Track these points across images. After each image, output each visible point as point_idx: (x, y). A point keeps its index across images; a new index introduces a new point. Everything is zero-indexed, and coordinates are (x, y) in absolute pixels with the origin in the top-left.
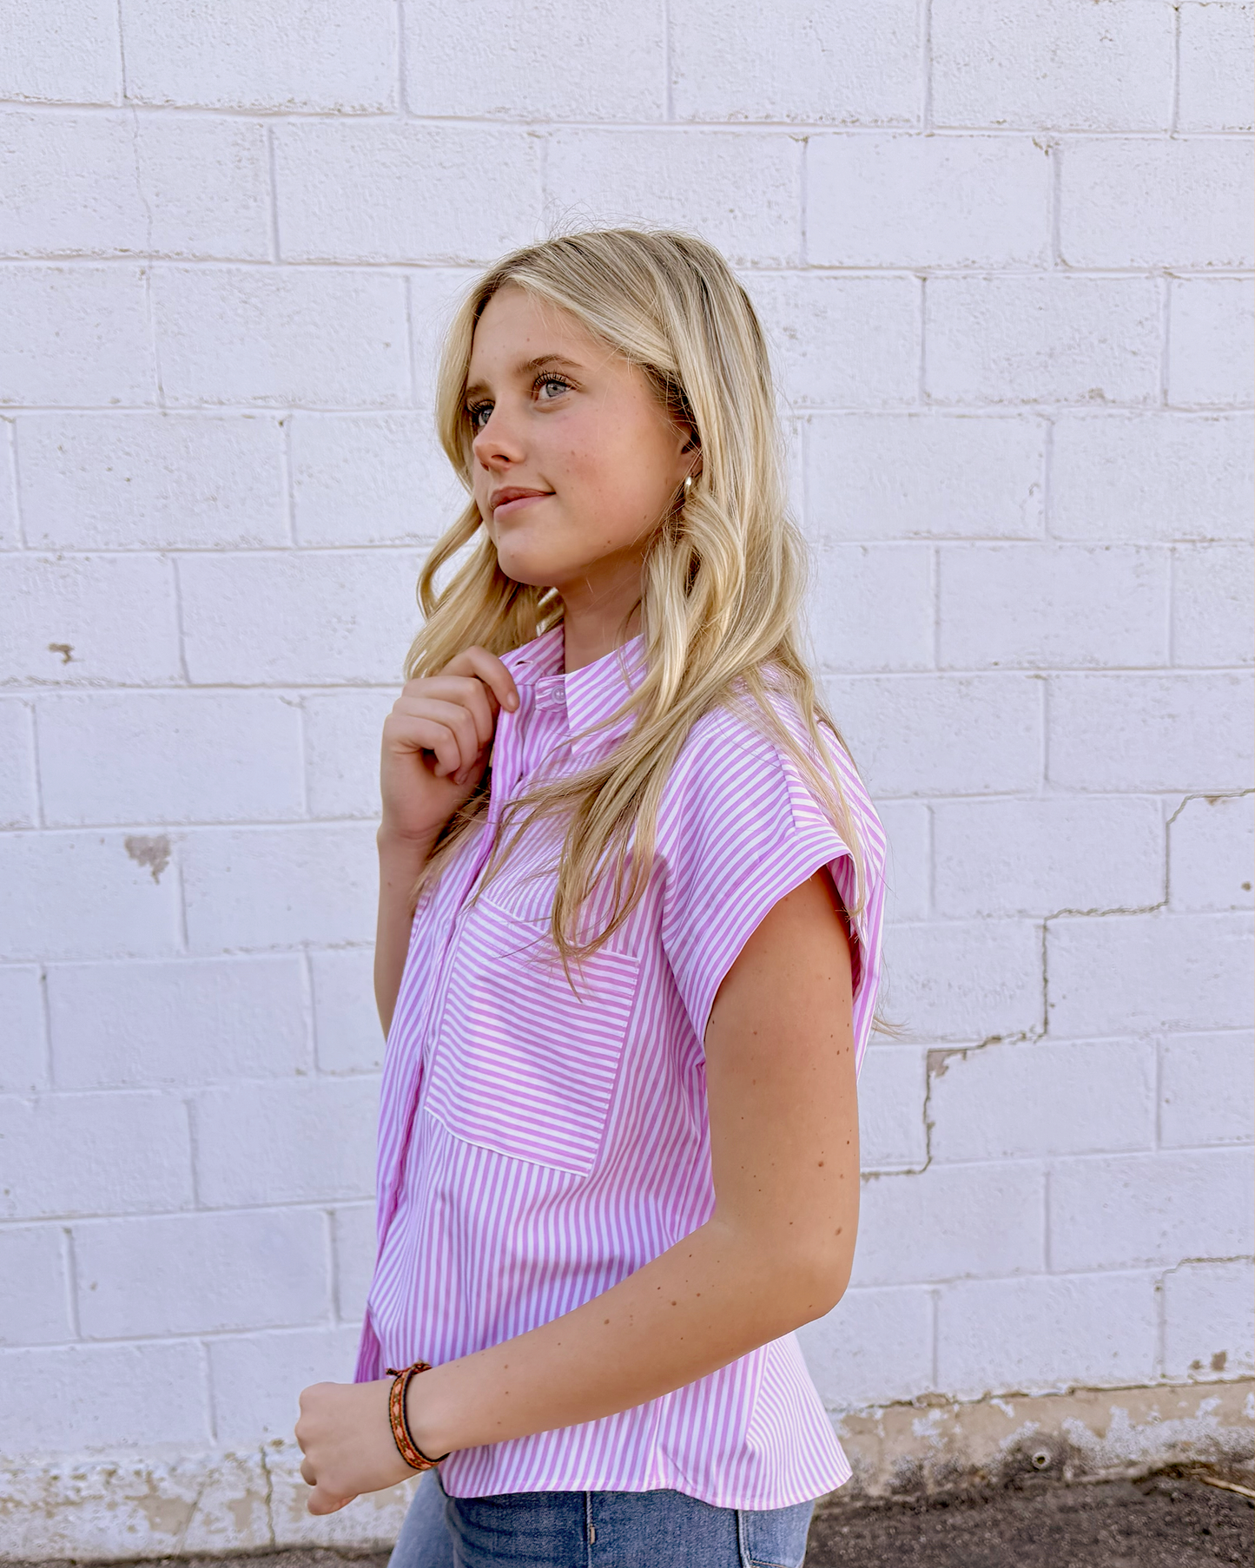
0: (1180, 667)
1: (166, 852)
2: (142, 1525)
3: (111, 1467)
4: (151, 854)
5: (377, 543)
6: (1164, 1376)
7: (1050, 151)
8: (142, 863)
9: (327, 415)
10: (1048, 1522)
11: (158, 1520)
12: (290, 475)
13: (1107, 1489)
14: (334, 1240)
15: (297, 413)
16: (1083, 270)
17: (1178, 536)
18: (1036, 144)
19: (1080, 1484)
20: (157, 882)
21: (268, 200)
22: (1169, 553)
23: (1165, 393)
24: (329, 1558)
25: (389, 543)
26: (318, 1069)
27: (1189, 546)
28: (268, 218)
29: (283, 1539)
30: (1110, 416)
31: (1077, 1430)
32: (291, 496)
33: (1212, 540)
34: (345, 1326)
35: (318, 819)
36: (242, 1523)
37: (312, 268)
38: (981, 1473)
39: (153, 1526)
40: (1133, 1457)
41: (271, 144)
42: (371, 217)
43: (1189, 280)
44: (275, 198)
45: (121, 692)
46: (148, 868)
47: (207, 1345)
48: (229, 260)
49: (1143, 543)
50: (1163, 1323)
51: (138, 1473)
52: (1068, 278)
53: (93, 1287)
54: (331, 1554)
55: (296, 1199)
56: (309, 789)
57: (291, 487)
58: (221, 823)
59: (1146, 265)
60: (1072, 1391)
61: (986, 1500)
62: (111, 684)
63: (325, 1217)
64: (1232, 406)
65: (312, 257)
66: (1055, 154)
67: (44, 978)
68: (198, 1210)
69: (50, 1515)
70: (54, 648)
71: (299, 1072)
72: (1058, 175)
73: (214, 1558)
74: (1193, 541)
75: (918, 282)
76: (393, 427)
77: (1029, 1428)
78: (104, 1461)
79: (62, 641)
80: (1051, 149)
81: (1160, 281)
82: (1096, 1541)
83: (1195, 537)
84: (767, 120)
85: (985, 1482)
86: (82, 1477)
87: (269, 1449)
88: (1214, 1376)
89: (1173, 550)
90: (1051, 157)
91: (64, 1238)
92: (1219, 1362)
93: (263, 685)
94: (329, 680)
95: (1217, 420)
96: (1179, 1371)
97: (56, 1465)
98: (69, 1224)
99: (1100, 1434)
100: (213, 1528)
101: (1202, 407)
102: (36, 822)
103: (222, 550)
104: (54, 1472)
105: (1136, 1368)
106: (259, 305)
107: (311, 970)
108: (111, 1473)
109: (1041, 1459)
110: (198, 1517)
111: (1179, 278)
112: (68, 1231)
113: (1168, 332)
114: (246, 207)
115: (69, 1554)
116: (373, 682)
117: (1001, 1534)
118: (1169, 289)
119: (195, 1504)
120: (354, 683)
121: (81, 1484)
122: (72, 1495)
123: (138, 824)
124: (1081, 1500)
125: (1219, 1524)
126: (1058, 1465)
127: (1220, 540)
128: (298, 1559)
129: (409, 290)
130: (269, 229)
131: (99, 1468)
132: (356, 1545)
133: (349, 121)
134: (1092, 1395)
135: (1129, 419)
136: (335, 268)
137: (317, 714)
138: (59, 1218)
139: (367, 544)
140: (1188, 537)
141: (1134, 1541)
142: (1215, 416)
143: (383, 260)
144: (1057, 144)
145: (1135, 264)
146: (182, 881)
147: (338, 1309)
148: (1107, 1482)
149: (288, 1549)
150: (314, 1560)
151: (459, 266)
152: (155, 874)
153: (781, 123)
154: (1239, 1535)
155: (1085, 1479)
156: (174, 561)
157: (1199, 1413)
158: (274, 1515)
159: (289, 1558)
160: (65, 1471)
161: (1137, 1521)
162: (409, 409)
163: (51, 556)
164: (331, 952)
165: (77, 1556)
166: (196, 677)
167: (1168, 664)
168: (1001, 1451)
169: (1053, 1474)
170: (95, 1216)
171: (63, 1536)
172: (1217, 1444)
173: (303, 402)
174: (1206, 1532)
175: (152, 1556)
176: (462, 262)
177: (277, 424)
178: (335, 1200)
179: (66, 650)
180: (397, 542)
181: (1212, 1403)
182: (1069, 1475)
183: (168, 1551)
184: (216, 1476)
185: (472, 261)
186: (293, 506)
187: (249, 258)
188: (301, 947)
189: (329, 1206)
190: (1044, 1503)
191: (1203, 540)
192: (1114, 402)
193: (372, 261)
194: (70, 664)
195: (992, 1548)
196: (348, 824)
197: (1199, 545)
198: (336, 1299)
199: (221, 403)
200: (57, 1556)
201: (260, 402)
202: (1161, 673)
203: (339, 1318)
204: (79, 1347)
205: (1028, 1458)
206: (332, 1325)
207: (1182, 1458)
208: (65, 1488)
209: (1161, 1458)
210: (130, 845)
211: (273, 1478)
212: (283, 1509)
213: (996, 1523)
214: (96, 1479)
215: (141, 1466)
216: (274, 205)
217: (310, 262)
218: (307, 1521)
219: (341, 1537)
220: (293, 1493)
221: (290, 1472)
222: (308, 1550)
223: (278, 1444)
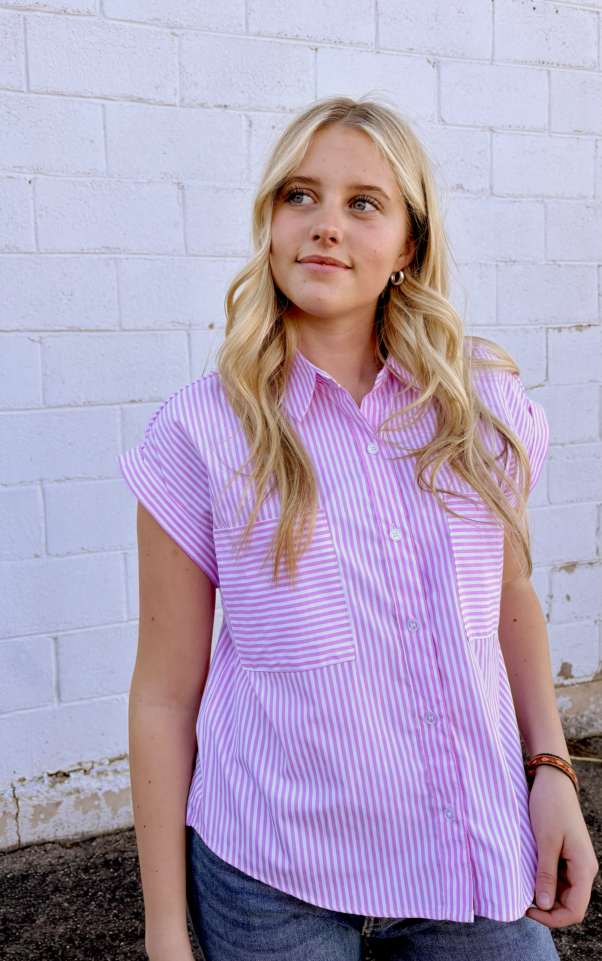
0: (501, 325)
5: (86, 251)
7: (435, 65)
9: (57, 178)
12: (35, 211)
14: (57, 655)
15: (39, 176)
16: (451, 125)
17: (499, 259)
18: (428, 61)
21: (23, 57)
22: (495, 267)
23: (491, 188)
24: (55, 849)
25: (92, 251)
27: (504, 264)
28: (23, 66)
29: (26, 840)
30: (466, 198)
32: (36, 223)
33: (515, 261)
34: (63, 705)
35: (50, 407)
36: (1, 832)
37: (48, 96)
41: (25, 25)
42: (83, 71)
43: (500, 133)
44: (27, 56)
49: (482, 262)
52: (445, 128)
54: (57, 846)
55: (34, 632)
56: (44, 390)
57: (35, 218)
59: (481, 125)
63: (52, 641)
64: (522, 196)
65: (48, 90)
66: (437, 67)
71: (37, 556)
72: (439, 77)
74: (506, 262)
76: (95, 187)
80: (435, 64)
81: (488, 133)
83: (507, 260)
84: (297, 38)
87: (16, 785)
89: (497, 266)
90: (436, 68)
93: (18, 330)
94: (57, 328)
95: (515, 202)
101: (509, 196)
106: (18, 115)
107: (44, 495)
111: (496, 132)
113: (492, 158)
114: (10, 60)
116: (83, 329)
118: (492, 137)
120: (71, 330)
127: (518, 261)
128: (36, 851)
129: (104, 112)
130: (23, 73)
132: (71, 838)
133: (71, 18)
135: (475, 200)
136: (62, 97)
137: (49, 347)
139: (80, 251)
140: (504, 260)
142: (514, 200)
143: (90, 94)
144: (438, 62)
145: (476, 124)
147: (59, 696)
149: (29, 846)
150: (46, 851)
151: (133, 101)
153: (304, 40)
158: (20, 826)
159: (30, 852)
162: (104, 177)
164: (56, 484)
167: (496, 323)
173: (43, 171)
176: (135, 99)
177: (28, 182)
178: (58, 631)
180: (97, 251)
185: (140, 99)
186: (36, 229)
187: (11, 88)
188: (38, 482)
189: (54, 635)
191: (511, 261)
192: (468, 191)
193: (83, 95)
196: (68, 409)
197: (509, 264)
198: (58, 690)
201: (17, 170)
202: (493, 328)
203: (60, 701)
206: (56, 705)
211: (19, 803)
212: (26, 821)
216: (27, 60)
217: (47, 93)
218: (41, 826)
219: (61, 834)
220: (32, 810)
221: (31, 798)
222: (42, 844)
223: (23, 780)
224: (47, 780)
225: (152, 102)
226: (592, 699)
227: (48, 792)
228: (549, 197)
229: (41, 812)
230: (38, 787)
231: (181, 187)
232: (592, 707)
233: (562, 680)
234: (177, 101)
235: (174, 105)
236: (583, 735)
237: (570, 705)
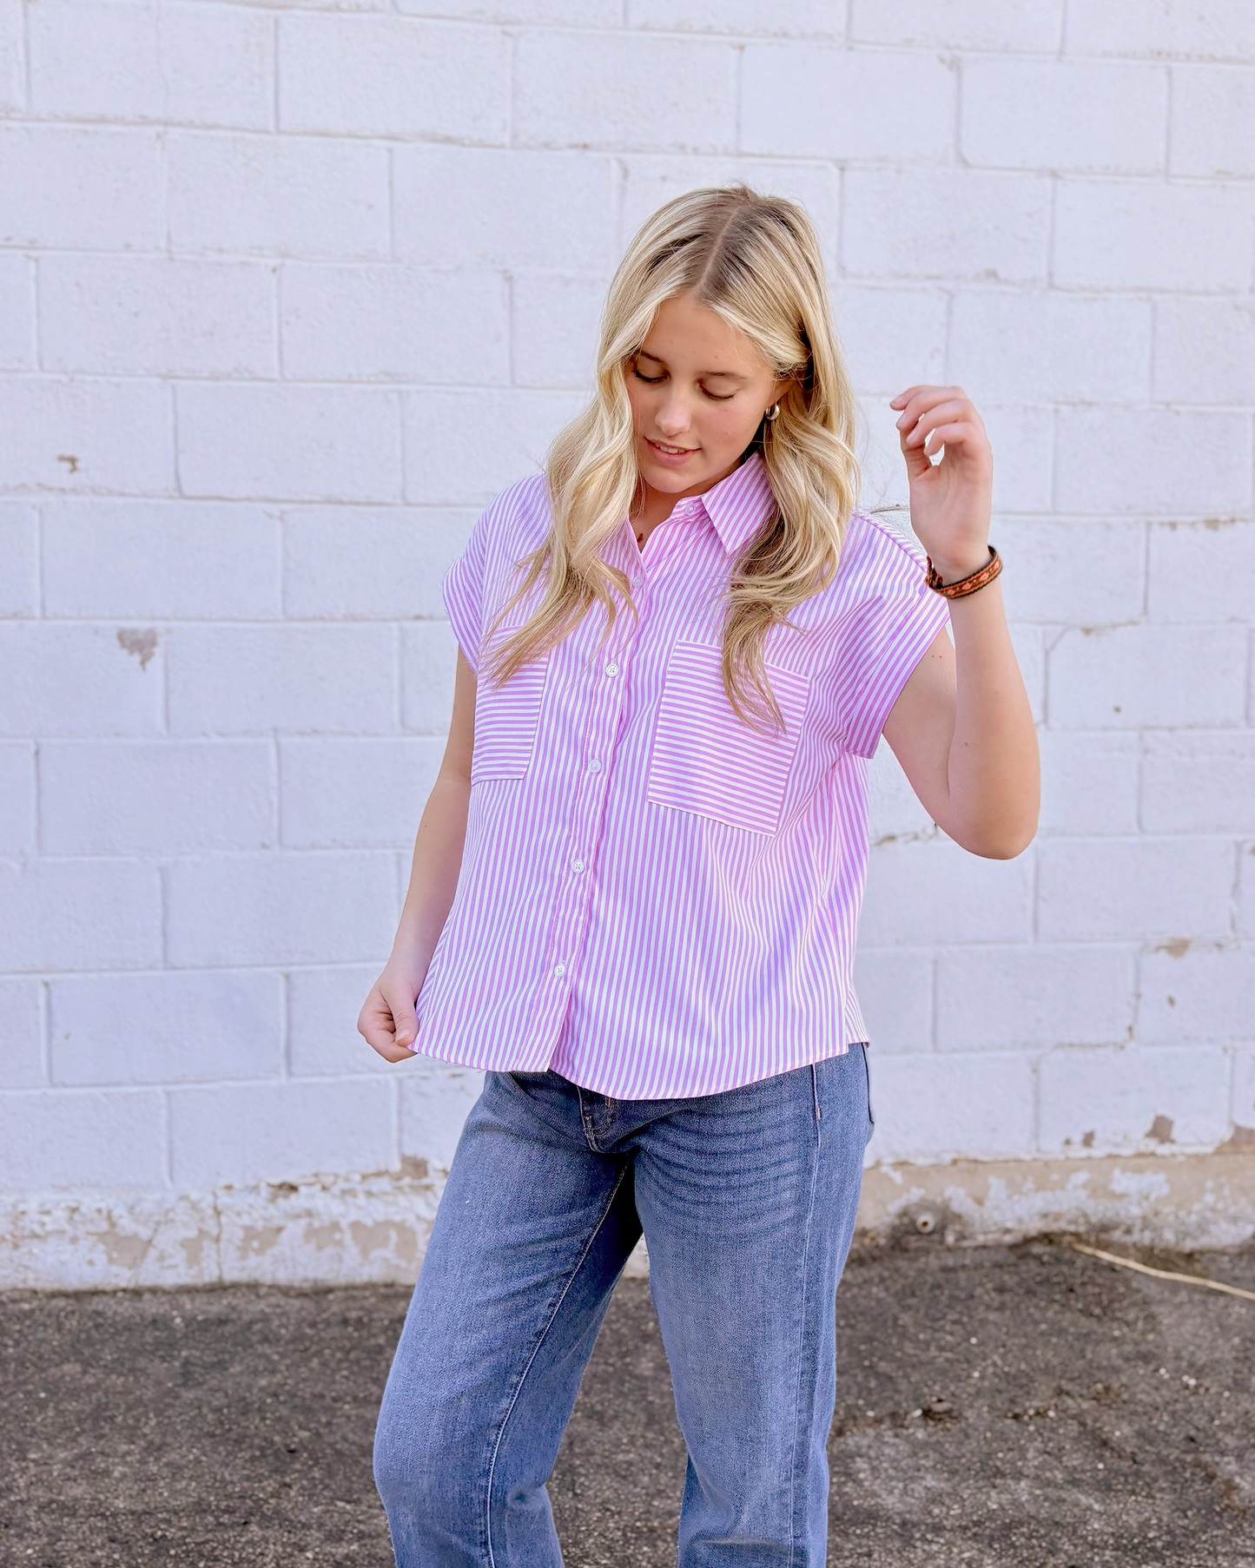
0: (1061, 513)
1: (153, 643)
2: (100, 1257)
3: (74, 1205)
4: (139, 645)
5: (354, 379)
6: (1038, 1150)
7: (953, 67)
8: (131, 652)
9: (315, 264)
10: (930, 1279)
11: (115, 1255)
12: (277, 317)
13: (985, 1254)
14: (288, 1001)
15: (287, 261)
16: (979, 168)
17: (1061, 398)
18: (941, 61)
19: (960, 1248)
20: (144, 669)
21: (271, 79)
22: (1053, 414)
23: (1051, 275)
24: (272, 1295)
25: (365, 379)
26: (281, 843)
27: (1070, 407)
28: (270, 94)
29: (230, 1276)
30: (1003, 293)
31: (958, 1197)
32: (280, 334)
33: (1091, 404)
34: (295, 1081)
35: (291, 619)
36: (193, 1259)
37: (305, 137)
38: (871, 1235)
39: (111, 1260)
40: (1009, 1225)
41: (276, 31)
43: (1070, 180)
44: (277, 77)
45: (120, 501)
46: (137, 658)
47: (168, 1094)
48: (233, 129)
49: (1029, 403)
50: (1037, 1102)
51: (99, 1211)
52: (966, 174)
53: (67, 1037)
54: (274, 1291)
55: (256, 962)
56: (285, 593)
57: (280, 326)
58: (204, 620)
59: (1034, 167)
60: (955, 1162)
61: (874, 1259)
62: (111, 493)
63: (282, 980)
64: (1108, 289)
65: (306, 127)
66: (957, 70)
67: (37, 753)
68: (166, 968)
69: (16, 1246)
70: (62, 459)
71: (264, 846)
72: (959, 86)
73: (165, 1292)
74: (1074, 404)
75: (835, 171)
76: (373, 277)
77: (915, 1194)
78: (69, 1199)
79: (69, 453)
80: (955, 65)
81: (1047, 181)
82: (972, 1297)
83: (1076, 400)
84: (709, 30)
85: (874, 1243)
86: (48, 1213)
87: (219, 1193)
88: (1084, 1153)
89: (1056, 411)
90: (954, 72)
91: (42, 991)
92: (1088, 1140)
93: (248, 499)
94: (306, 497)
95: (1094, 300)
96: (1052, 1147)
97: (24, 1201)
98: (48, 978)
99: (980, 1202)
100: (166, 1263)
101: (1083, 289)
102: (37, 612)
103: (217, 379)
104: (22, 1207)
105: (1015, 1143)
106: (260, 169)
107: (279, 754)
108: (74, 1210)
109: (925, 1224)
110: (153, 1253)
111: (1063, 179)
112: (46, 984)
113: (1053, 223)
114: (252, 85)
115: (31, 1284)
116: (346, 500)
117: (887, 1289)
118: (1053, 189)
119: (150, 1242)
120: (328, 501)
121: (46, 1219)
122: (37, 1229)
123: (129, 618)
124: (960, 1262)
125: (1083, 1284)
126: (940, 1230)
127: (1098, 404)
128: (243, 1295)
129: (391, 160)
130: (271, 104)
131: (63, 1205)
132: (296, 1284)
133: (345, 16)
134: (972, 1166)
135: (1020, 296)
136: (327, 139)
137: (294, 526)
138: (38, 972)
139: (346, 379)
140: (1070, 400)
141: (1007, 1297)
142: (1093, 296)
143: (370, 133)
144: (959, 60)
145: (1026, 166)
146: (167, 670)
147: (289, 1065)
148: (984, 1247)
149: (235, 1286)
150: (258, 1296)
151: (436, 141)
152: (143, 663)
153: (721, 33)
154: (1100, 1294)
155: (965, 1244)
156: (173, 387)
157: (1070, 1186)
158: (222, 1253)
159: (234, 1294)
160: (32, 1206)
161: (1009, 1280)
162: (387, 262)
163: (63, 378)
164: (297, 738)
165: (39, 1286)
166: (187, 491)
167: (1050, 511)
168: (888, 1215)
169: (936, 1237)
170: (72, 971)
171: (26, 1267)
172: (1085, 1215)
173: (294, 253)
174: (1071, 1290)
175: (108, 1288)
176: (438, 139)
177: (270, 271)
178: (291, 964)
179: (73, 461)
180: (373, 379)
181: (1081, 1177)
182: (950, 1239)
183: (123, 1284)
184: (171, 1215)
185: (448, 138)
186: (281, 343)
187: (252, 128)
188: (270, 733)
189: (285, 969)
190: (927, 1263)
191: (1083, 403)
192: (1006, 281)
193: (360, 134)
194: (76, 474)
195: (878, 1301)
196: (319, 625)
197: (1079, 407)
199: (221, 251)
200: (20, 1286)
201: (256, 251)
202: (1044, 518)
203: (290, 1073)
204: (51, 1092)
205: (913, 1222)
206: (283, 1080)
207: (1054, 1227)
208: (31, 1223)
209: (1035, 1226)
210: (122, 637)
211: (222, 1218)
212: (231, 1248)
213: (882, 1280)
214: (61, 1215)
215: (102, 1205)
217: (305, 133)
218: (253, 1260)
219: (283, 1277)
220: (240, 1233)
221: (239, 1214)
222: (253, 1287)
223: (229, 1187)
224: (265, 1192)
225: (467, 142)
226: (1209, 1184)
227: (265, 1208)
228: (1162, 291)
229: (254, 1238)
230: (251, 1199)
231: (509, 278)
232: (1209, 1198)
233: (1153, 1145)
234: (507, 139)
235: (502, 146)
236: (1189, 1245)
237: (1165, 1190)
